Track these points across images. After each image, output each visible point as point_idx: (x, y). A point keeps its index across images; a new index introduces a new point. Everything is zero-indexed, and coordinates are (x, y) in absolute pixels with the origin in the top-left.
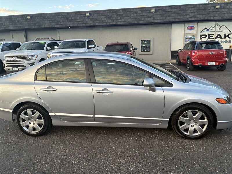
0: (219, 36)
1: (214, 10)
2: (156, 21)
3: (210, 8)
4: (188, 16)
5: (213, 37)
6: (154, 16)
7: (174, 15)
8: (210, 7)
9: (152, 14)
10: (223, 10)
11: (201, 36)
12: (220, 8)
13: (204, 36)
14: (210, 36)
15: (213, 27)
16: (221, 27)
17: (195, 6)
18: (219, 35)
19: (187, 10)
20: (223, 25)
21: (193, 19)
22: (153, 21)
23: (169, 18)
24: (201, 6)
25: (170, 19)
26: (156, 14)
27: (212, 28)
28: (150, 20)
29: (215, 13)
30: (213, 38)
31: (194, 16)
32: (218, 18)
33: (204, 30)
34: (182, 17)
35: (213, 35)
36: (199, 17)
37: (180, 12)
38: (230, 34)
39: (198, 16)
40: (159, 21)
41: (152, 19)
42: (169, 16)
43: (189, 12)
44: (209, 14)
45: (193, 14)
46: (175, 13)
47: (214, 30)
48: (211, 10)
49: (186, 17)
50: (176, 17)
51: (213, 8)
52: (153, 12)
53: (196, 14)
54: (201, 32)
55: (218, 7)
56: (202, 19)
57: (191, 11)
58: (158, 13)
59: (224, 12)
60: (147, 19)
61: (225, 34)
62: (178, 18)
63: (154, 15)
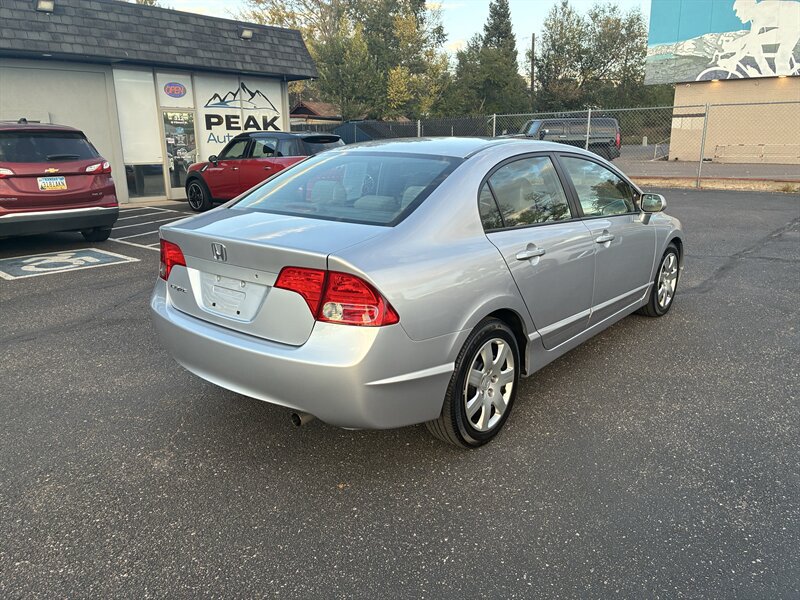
0: (252, 123)
1: (238, 43)
2: (67, 49)
3: (225, 34)
4: (173, 50)
5: (237, 123)
6: (53, 28)
7: (127, 36)
8: (228, 31)
9: (41, 18)
10: (260, 46)
11: (208, 117)
12: (254, 38)
13: (216, 120)
14: (232, 120)
15: (235, 95)
16: (253, 95)
17: (184, 17)
18: (251, 118)
19: (165, 29)
20: (257, 92)
21: (189, 61)
22: (55, 48)
23: (112, 43)
24: (202, 22)
25: (113, 47)
26: (57, 19)
27: (230, 97)
28: (37, 39)
29: (242, 51)
30: (239, 128)
31: (189, 52)
32: (253, 67)
33: (213, 102)
34: (152, 47)
35: (237, 117)
36: (204, 57)
37: (142, 30)
38: (275, 119)
39: (201, 53)
40: (79, 50)
41: (44, 36)
42: (111, 37)
43: (170, 34)
44: (228, 51)
45: (185, 44)
46: (127, 29)
47: (238, 104)
48: (230, 42)
49: (166, 49)
50: (136, 46)
51: (233, 35)
52: (45, 12)
53: (193, 45)
54: (206, 106)
55: (247, 34)
56: (213, 64)
57: (179, 35)
58: (66, 20)
59: (265, 54)
60: (24, 35)
61: (265, 119)
62: (142, 51)
63: (53, 25)
